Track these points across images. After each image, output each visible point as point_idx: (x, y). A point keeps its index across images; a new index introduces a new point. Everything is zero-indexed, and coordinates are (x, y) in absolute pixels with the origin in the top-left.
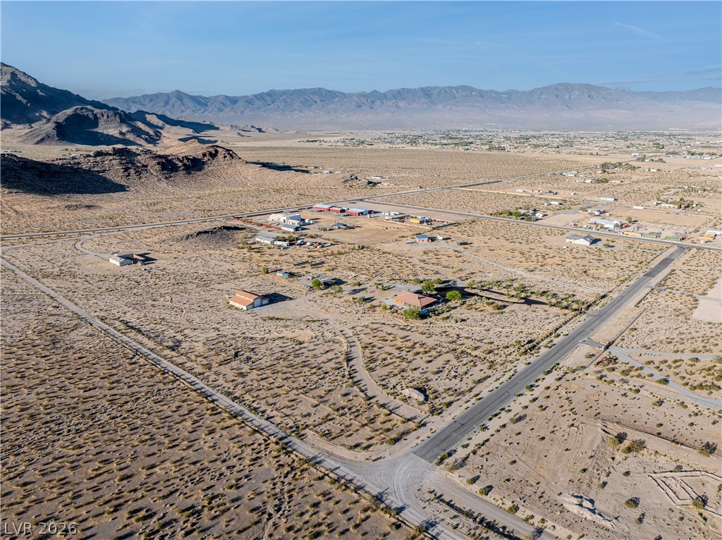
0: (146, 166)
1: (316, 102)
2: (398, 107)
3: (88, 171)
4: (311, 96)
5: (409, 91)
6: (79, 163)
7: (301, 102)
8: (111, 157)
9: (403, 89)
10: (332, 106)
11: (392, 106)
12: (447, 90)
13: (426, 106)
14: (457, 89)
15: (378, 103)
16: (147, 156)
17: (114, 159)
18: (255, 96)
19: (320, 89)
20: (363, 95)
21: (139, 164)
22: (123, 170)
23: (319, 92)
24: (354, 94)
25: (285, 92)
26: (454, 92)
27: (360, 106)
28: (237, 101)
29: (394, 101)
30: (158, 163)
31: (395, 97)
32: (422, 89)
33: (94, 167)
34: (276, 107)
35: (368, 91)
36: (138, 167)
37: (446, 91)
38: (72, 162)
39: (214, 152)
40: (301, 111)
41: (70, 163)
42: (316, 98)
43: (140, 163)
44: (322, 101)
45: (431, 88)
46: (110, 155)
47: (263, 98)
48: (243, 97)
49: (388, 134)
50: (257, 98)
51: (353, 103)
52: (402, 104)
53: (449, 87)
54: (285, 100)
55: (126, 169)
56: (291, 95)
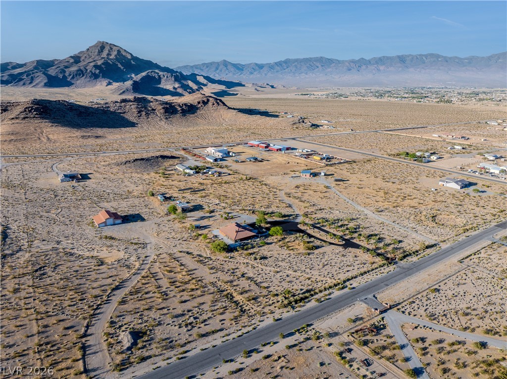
0: (155, 110)
1: (318, 67)
2: (379, 70)
3: (114, 113)
4: (314, 63)
5: (388, 58)
6: (109, 107)
7: (307, 67)
8: (131, 104)
9: (384, 57)
10: (329, 70)
11: (374, 69)
12: (418, 57)
13: (400, 69)
14: (426, 56)
15: (364, 67)
16: (157, 103)
17: (133, 104)
18: (275, 63)
19: (321, 57)
20: (353, 61)
21: (150, 109)
22: (137, 112)
23: (321, 60)
24: (346, 61)
25: (296, 60)
26: (424, 58)
27: (350, 70)
28: (263, 67)
29: (376, 66)
30: (163, 108)
31: (377, 63)
32: (399, 57)
33: (118, 110)
34: (290, 71)
35: (357, 59)
36: (148, 110)
37: (417, 58)
38: (104, 106)
39: (206, 101)
40: (306, 74)
41: (103, 107)
42: (318, 64)
43: (151, 107)
44: (322, 66)
45: (406, 55)
46: (132, 101)
47: (281, 65)
48: (267, 64)
49: (365, 90)
50: (277, 65)
51: (345, 68)
52: (382, 68)
53: (420, 55)
54: (296, 66)
55: (139, 112)
56: (301, 62)
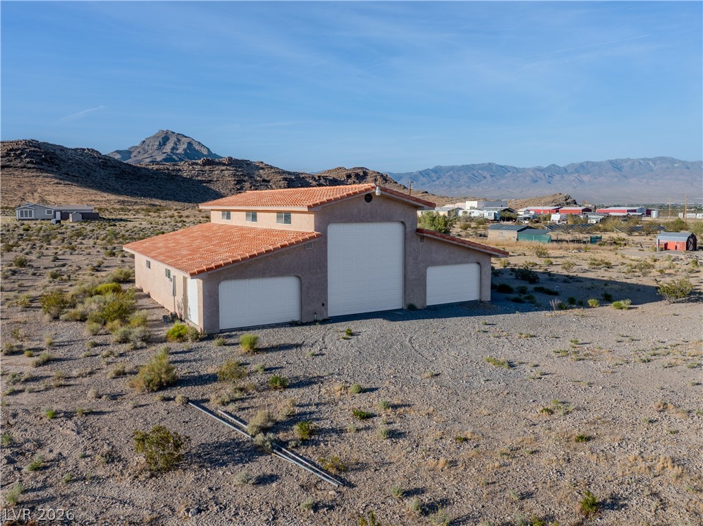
0: (269, 181)
1: (485, 178)
2: (581, 181)
3: (189, 180)
4: (480, 171)
5: (594, 164)
6: (180, 170)
7: (469, 177)
8: (224, 168)
9: (587, 162)
10: (503, 181)
11: (574, 180)
12: (642, 162)
13: (616, 179)
14: (654, 160)
15: (557, 177)
16: (273, 170)
17: (227, 169)
18: (420, 172)
19: (490, 164)
20: (540, 169)
21: (258, 178)
22: (235, 182)
23: (489, 167)
24: (529, 169)
25: (452, 168)
26: (651, 164)
27: (535, 181)
28: (401, 178)
29: (576, 175)
30: (285, 179)
31: (577, 171)
32: (611, 162)
33: (197, 176)
34: (442, 183)
35: (545, 166)
36: (256, 181)
37: (640, 164)
38: (170, 168)
39: (361, 174)
40: (468, 187)
41: (168, 169)
42: (485, 174)
43: (261, 177)
44: (492, 176)
45: (622, 160)
46: (224, 164)
47: (429, 175)
48: (407, 174)
50: (422, 174)
51: (527, 178)
52: (586, 178)
53: (644, 159)
54: (451, 176)
55: (239, 182)
56: (458, 171)
